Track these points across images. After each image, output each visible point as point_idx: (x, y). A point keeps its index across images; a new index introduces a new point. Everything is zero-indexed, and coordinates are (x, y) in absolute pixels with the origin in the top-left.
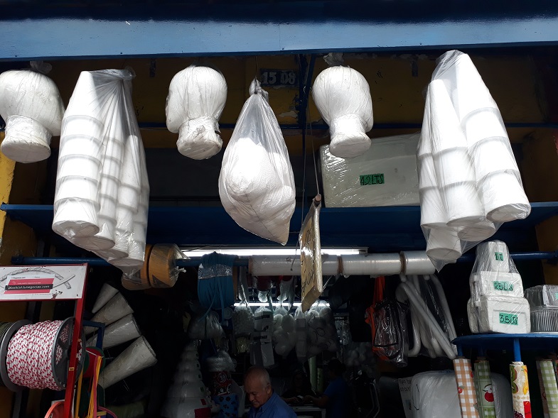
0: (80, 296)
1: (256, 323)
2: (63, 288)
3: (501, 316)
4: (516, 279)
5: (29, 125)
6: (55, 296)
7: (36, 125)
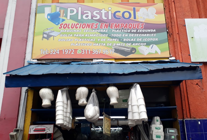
0: (52, 133)
1: (98, 135)
2: (48, 130)
3: (156, 136)
4: (162, 126)
5: (47, 100)
6: (46, 132)
7: (48, 100)
